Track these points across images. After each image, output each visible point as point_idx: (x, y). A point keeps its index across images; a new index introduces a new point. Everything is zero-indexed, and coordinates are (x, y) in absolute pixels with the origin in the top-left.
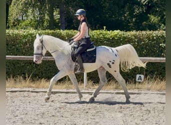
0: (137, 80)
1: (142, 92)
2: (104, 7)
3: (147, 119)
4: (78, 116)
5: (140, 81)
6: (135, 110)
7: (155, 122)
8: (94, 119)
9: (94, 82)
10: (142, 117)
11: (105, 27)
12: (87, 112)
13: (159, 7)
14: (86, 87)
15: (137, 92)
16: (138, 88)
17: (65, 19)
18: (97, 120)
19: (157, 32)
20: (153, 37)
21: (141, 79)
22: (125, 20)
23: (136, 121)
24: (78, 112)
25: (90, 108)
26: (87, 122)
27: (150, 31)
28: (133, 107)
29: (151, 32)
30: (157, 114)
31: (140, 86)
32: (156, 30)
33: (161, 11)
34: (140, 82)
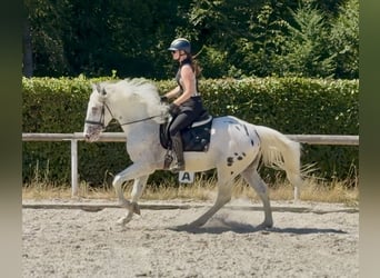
0: (180, 179)
1: (190, 204)
2: (114, 30)
3: (200, 259)
4: (59, 254)
5: (186, 181)
6: (177, 242)
7: (216, 266)
8: (92, 260)
9: (92, 185)
10: (189, 256)
11: (114, 72)
12: (78, 247)
13: (225, 31)
14: (76, 194)
15: (180, 205)
16: (183, 197)
17: (34, 55)
18: (98, 263)
19: (220, 81)
20: (213, 91)
21: (188, 178)
22: (157, 56)
23: (178, 263)
24: (59, 246)
25: (85, 237)
26: (78, 267)
27: (207, 78)
28: (173, 236)
29: (209, 81)
30: (221, 248)
31: (187, 192)
32: (219, 77)
33: (229, 38)
34: (186, 185)
